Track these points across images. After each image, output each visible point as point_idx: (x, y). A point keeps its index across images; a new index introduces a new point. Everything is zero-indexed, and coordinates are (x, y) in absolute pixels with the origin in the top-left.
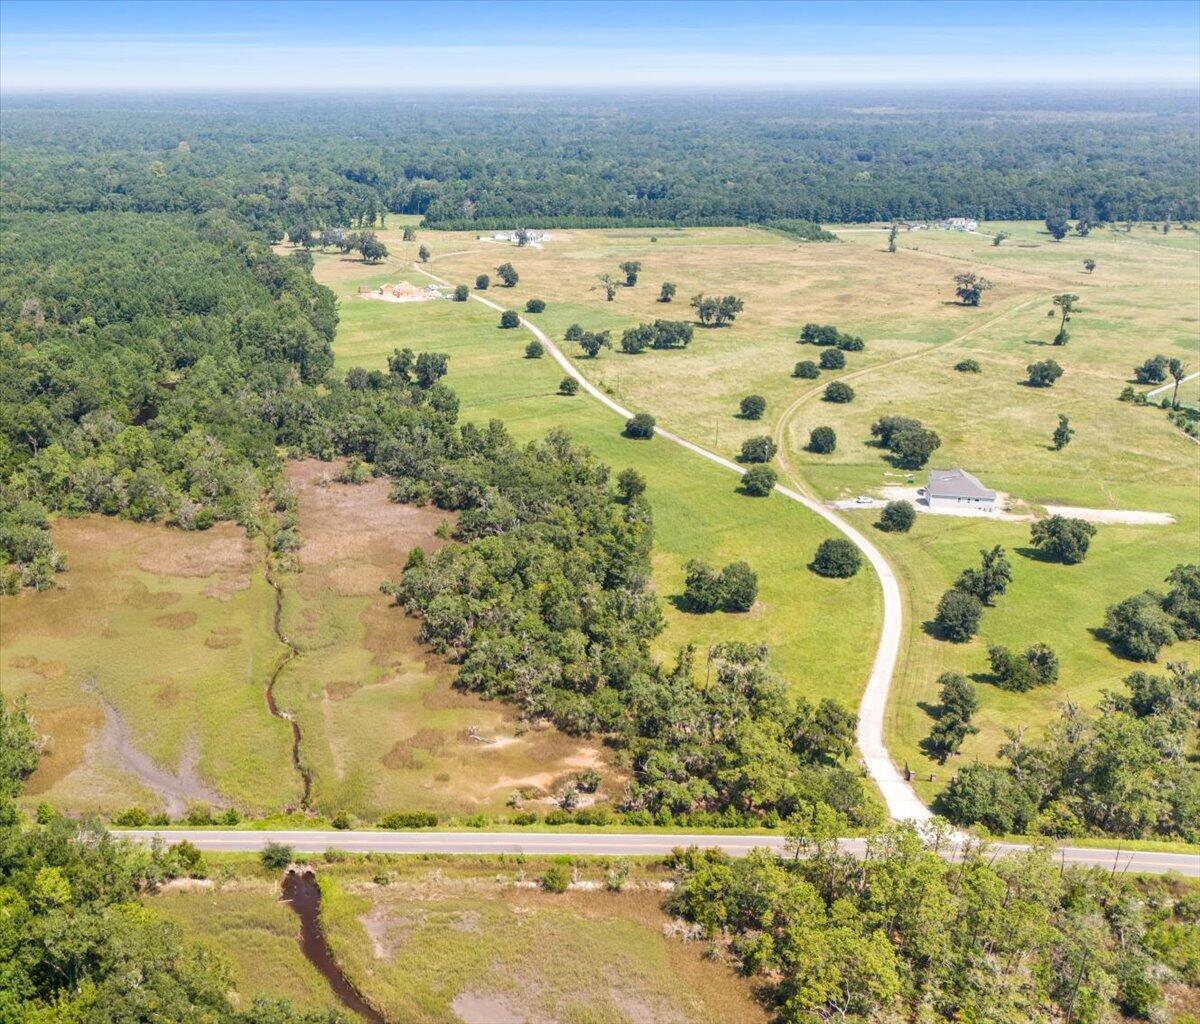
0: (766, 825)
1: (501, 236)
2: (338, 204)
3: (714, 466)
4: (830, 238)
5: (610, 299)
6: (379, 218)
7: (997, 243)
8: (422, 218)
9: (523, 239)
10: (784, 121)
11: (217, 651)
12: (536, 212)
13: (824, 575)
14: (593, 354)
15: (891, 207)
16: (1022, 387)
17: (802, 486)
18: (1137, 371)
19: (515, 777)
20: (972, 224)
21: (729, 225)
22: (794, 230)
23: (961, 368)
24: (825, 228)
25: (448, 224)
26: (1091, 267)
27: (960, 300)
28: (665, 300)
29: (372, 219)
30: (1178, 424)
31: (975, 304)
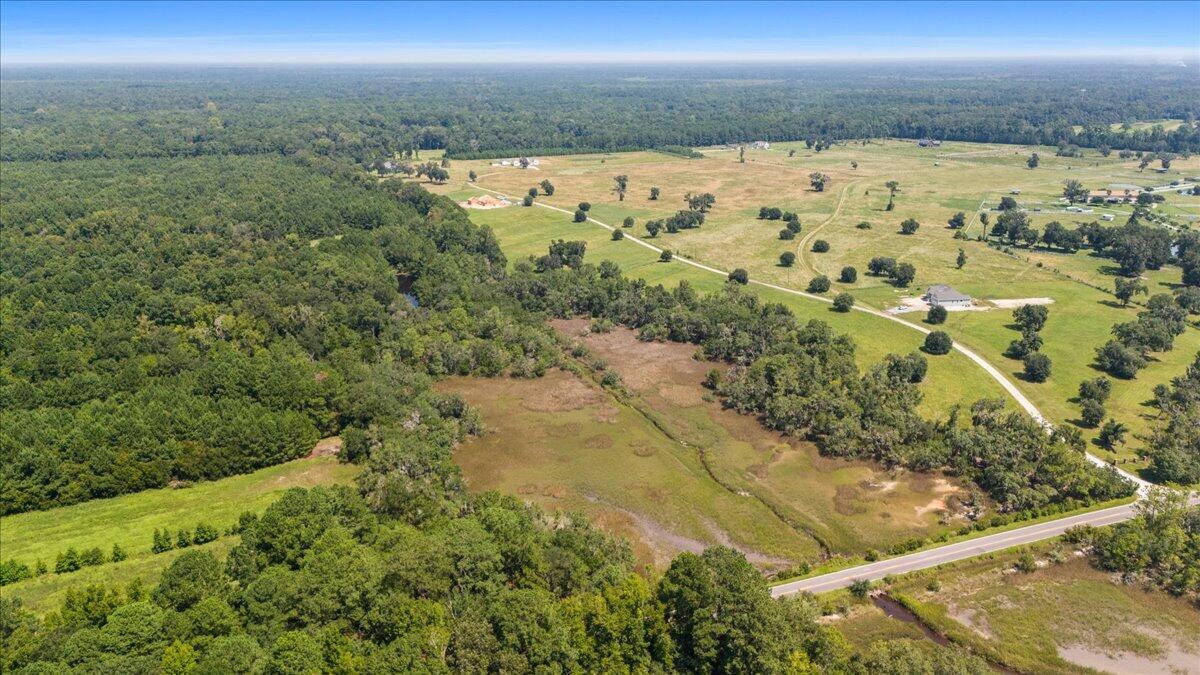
0: (1084, 505)
1: (506, 162)
2: (383, 143)
3: (801, 297)
4: (701, 156)
5: (621, 200)
6: (414, 152)
7: (791, 155)
8: (444, 152)
9: (525, 164)
10: (598, 86)
11: (650, 458)
12: (519, 146)
13: (934, 354)
14: (654, 235)
15: (720, 136)
16: (899, 235)
17: (861, 304)
18: (950, 222)
19: (924, 505)
20: (767, 145)
21: (635, 150)
22: (679, 152)
23: (861, 226)
24: (695, 150)
25: (463, 155)
26: (855, 166)
27: (814, 188)
28: (654, 198)
29: (410, 154)
30: (998, 249)
31: (821, 190)
